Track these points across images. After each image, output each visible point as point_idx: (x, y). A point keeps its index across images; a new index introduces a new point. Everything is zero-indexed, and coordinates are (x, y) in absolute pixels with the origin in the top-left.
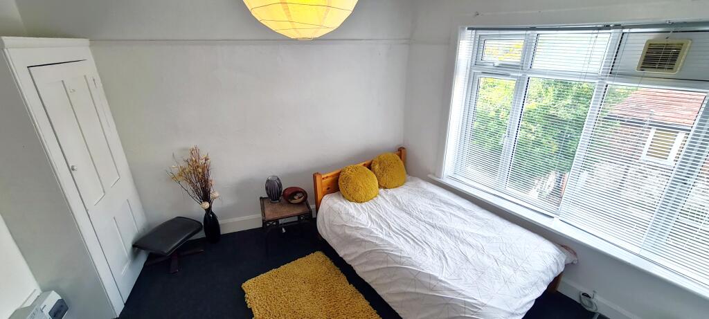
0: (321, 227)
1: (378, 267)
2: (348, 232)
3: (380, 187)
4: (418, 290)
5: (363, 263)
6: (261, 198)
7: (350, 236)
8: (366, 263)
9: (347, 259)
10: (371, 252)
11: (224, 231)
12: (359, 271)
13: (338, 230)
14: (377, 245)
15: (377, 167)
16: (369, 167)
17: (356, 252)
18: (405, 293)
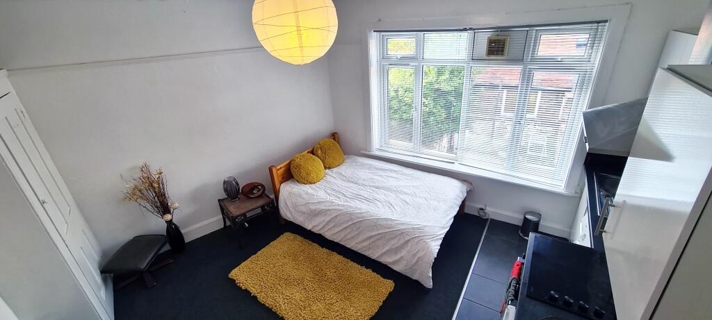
0: (284, 209)
1: (345, 226)
2: (313, 207)
3: (325, 168)
4: (380, 232)
5: (332, 228)
6: (219, 200)
7: (315, 210)
8: (334, 226)
9: (316, 230)
10: (336, 216)
12: (328, 235)
13: (303, 209)
14: (340, 210)
15: (319, 152)
16: (312, 152)
17: (324, 221)
18: (370, 237)
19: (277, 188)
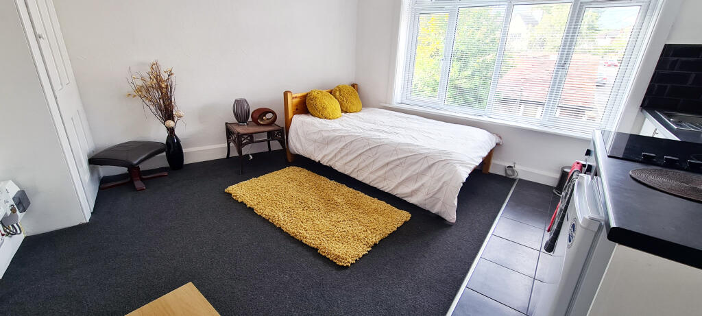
0: (294, 140)
1: (359, 153)
2: (325, 134)
4: (399, 157)
5: (344, 156)
6: (226, 123)
7: (328, 137)
8: (347, 155)
9: (325, 162)
10: (352, 142)
11: (187, 161)
12: (339, 166)
13: (316, 137)
14: (356, 136)
17: (337, 148)
18: (388, 164)
19: (290, 117)
